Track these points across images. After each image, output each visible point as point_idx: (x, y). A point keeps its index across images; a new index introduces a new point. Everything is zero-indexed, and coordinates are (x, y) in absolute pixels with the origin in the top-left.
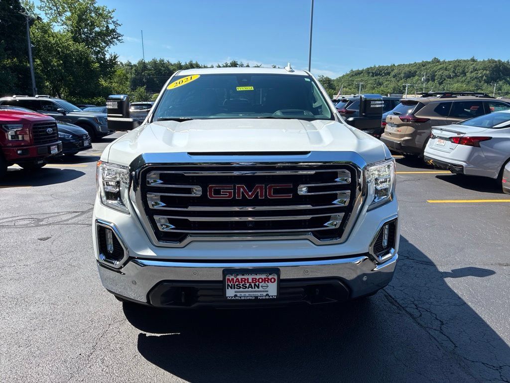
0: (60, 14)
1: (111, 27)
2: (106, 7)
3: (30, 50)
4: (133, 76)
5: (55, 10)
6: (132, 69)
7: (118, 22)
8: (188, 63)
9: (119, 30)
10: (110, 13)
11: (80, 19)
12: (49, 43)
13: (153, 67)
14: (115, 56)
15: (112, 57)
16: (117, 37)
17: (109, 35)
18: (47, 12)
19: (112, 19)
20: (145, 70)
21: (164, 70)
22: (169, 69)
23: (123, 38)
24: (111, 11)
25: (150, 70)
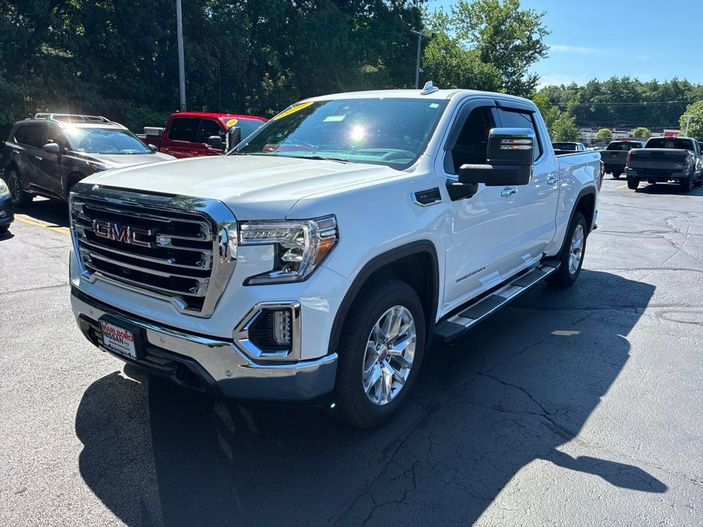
0: (473, 27)
1: (535, 37)
2: (534, 10)
3: (417, 75)
4: (577, 103)
5: (467, 23)
6: (576, 94)
7: (546, 30)
8: (669, 82)
9: (544, 42)
10: (537, 17)
11: (497, 31)
12: (450, 66)
13: (609, 89)
14: (535, 78)
15: (530, 79)
16: (541, 51)
17: (532, 50)
18: (458, 26)
19: (539, 27)
20: (596, 95)
21: (627, 93)
22: (635, 92)
23: (548, 51)
24: (539, 15)
25: (604, 94)
